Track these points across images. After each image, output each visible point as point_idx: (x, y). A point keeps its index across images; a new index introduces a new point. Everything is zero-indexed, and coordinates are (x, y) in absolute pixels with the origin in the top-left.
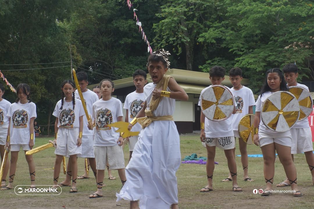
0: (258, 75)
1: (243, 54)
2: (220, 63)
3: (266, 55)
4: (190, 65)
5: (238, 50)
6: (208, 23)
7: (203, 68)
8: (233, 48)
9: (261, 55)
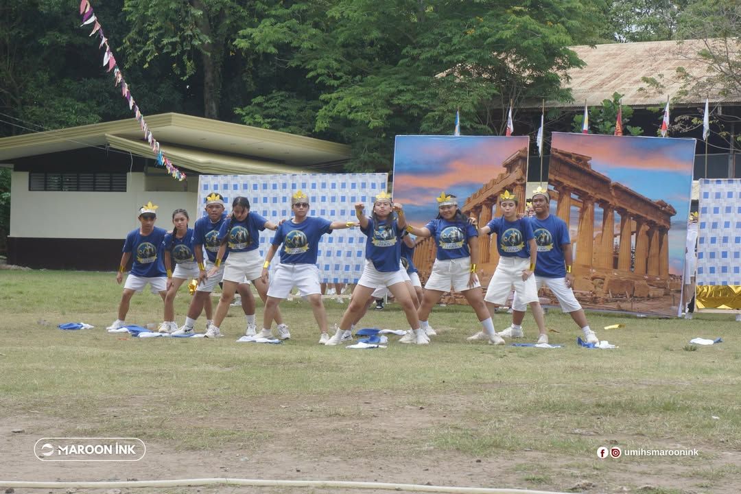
0: (373, 137)
1: (338, 86)
2: (284, 105)
3: (393, 90)
4: (214, 105)
5: (330, 76)
6: (259, 6)
7: (243, 114)
8: (315, 70)
9: (380, 89)
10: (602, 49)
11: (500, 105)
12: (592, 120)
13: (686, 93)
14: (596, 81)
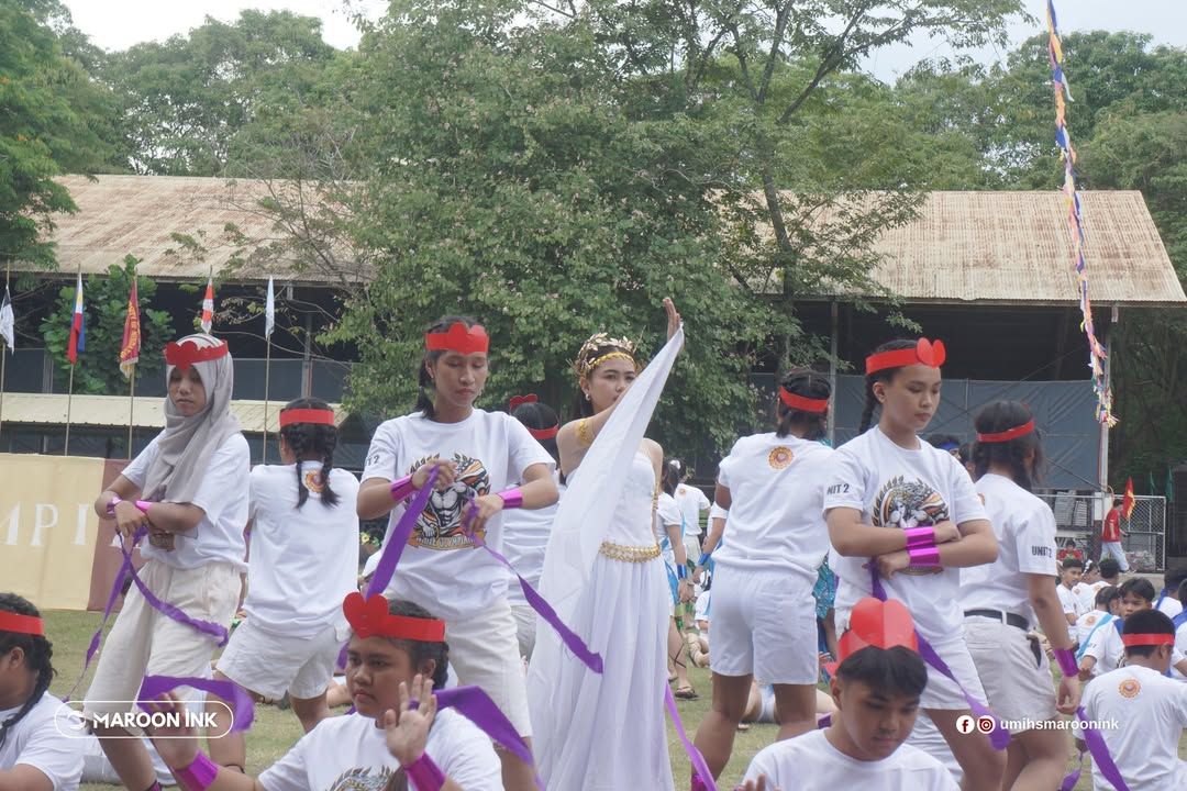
10: (107, 182)
12: (91, 296)
13: (240, 264)
14: (98, 234)
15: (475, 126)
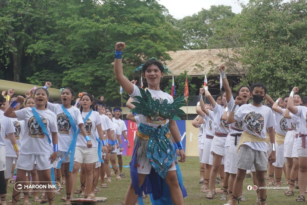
0: (86, 89)
1: (72, 67)
2: (48, 76)
3: (94, 69)
4: (18, 76)
5: (67, 64)
6: (37, 35)
7: (30, 79)
8: (62, 61)
9: (89, 69)
10: (179, 52)
11: (138, 75)
12: (176, 81)
13: (212, 71)
14: (177, 66)
15: (274, 30)
